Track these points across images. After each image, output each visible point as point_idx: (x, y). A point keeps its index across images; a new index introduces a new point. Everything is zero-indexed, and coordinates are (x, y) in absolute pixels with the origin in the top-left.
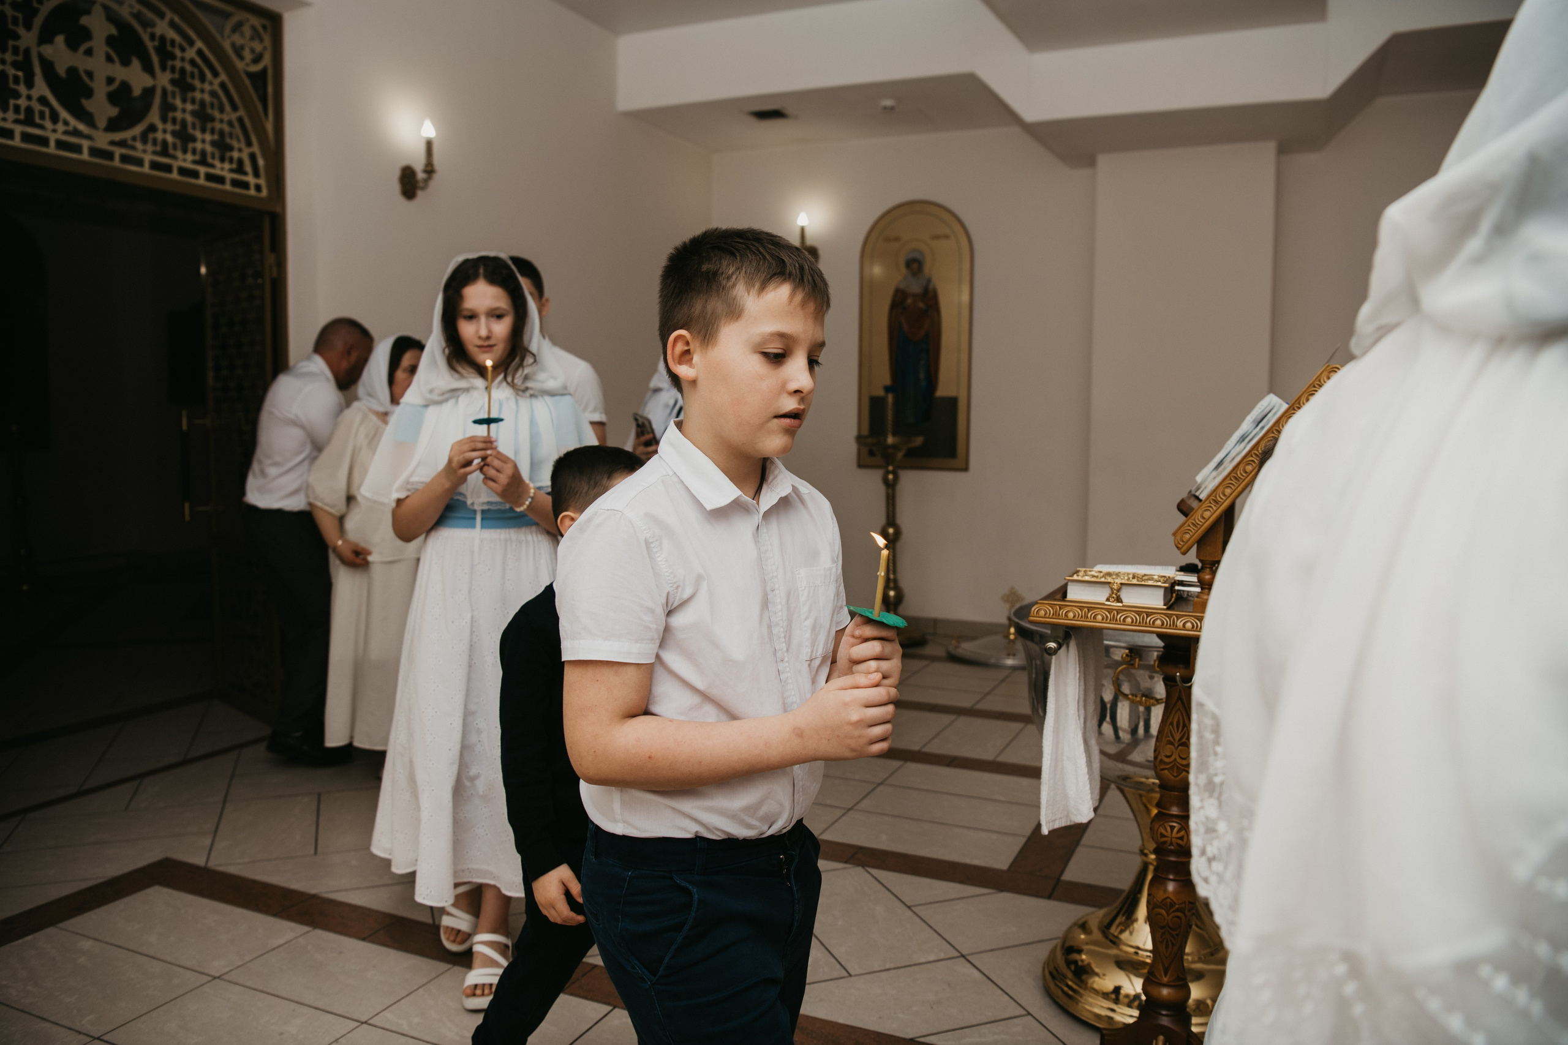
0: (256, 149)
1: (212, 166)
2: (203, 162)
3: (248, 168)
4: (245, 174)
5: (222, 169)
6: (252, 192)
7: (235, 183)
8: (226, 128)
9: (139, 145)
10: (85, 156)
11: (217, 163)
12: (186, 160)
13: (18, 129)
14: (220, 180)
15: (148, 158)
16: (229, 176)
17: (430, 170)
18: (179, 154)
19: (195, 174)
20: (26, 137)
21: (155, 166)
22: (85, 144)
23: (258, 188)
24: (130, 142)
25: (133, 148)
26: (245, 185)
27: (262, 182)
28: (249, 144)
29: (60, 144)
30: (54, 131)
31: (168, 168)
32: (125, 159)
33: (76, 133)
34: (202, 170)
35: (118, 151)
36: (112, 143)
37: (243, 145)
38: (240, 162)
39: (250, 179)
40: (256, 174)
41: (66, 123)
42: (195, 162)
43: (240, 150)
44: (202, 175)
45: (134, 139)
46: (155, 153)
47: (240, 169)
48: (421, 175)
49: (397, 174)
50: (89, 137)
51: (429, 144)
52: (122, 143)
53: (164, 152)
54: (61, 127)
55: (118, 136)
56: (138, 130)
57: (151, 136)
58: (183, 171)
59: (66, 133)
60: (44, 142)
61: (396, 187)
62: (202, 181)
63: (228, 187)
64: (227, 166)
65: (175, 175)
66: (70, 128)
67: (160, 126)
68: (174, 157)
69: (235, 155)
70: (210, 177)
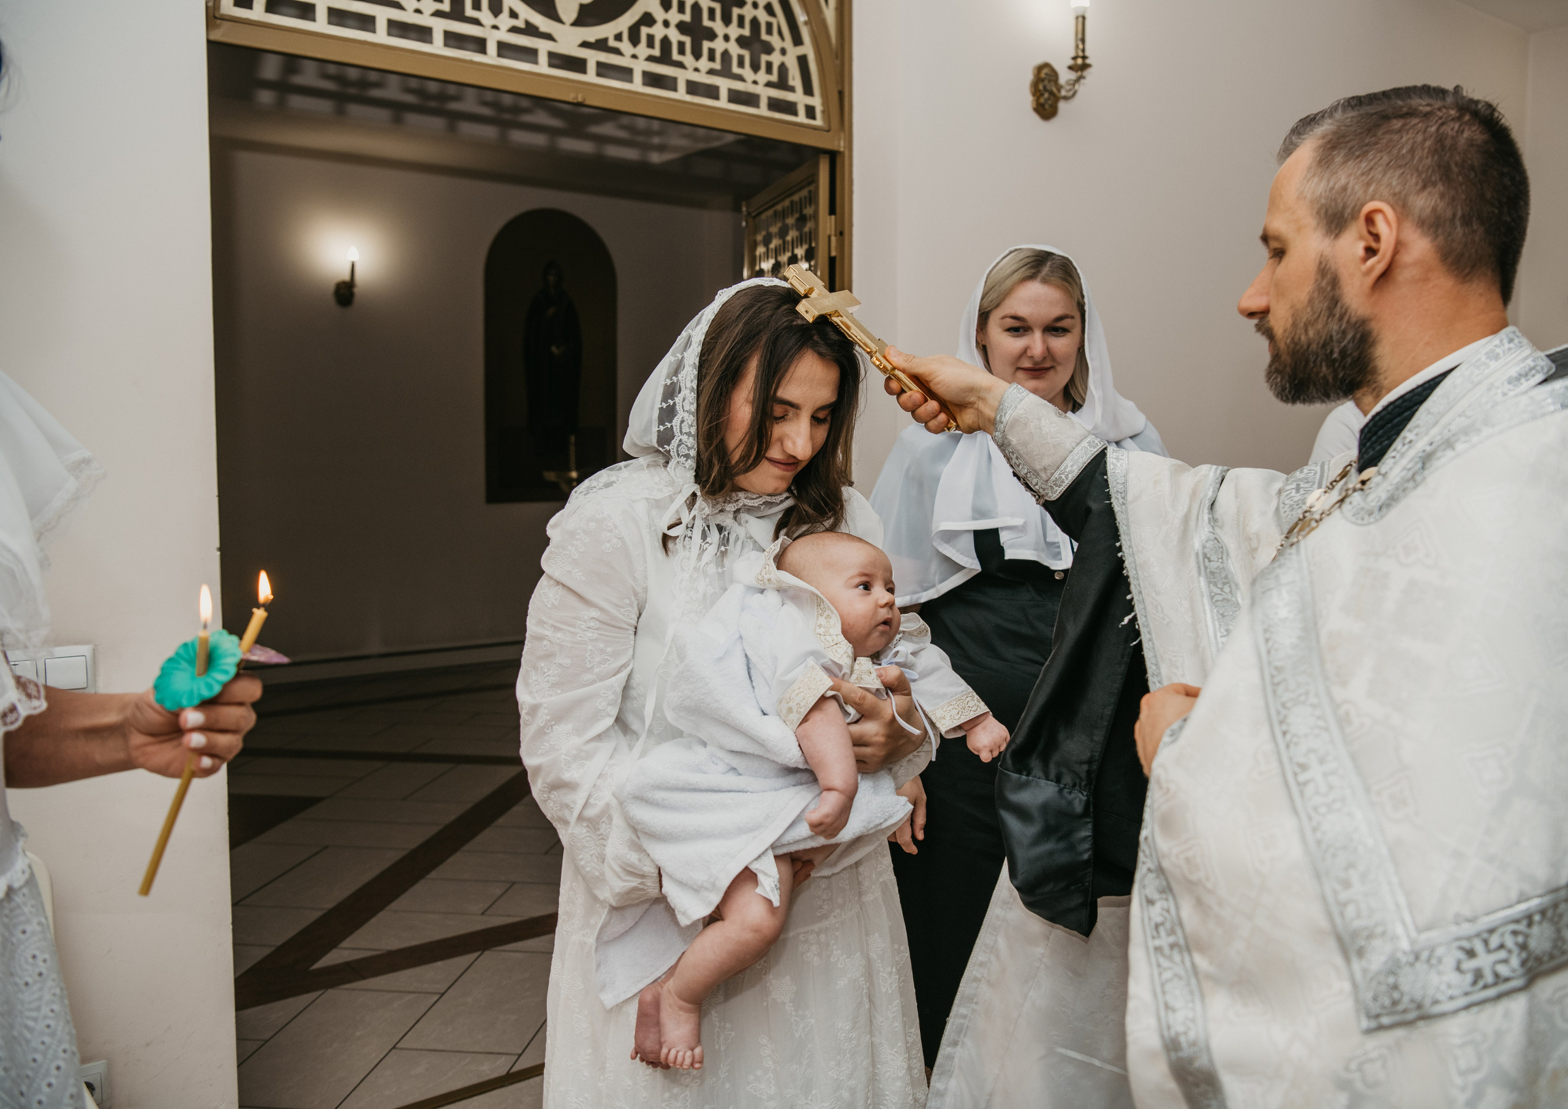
0: (807, 49)
1: (740, 78)
2: (725, 72)
3: (795, 78)
4: (792, 89)
5: (755, 83)
6: (802, 118)
7: (775, 105)
8: (763, 17)
9: (625, 46)
10: (543, 67)
11: (747, 72)
12: (696, 70)
13: (440, 26)
14: (750, 99)
15: (640, 67)
16: (766, 94)
17: (1080, 66)
18: (688, 59)
19: (712, 92)
20: (453, 39)
21: (652, 80)
22: (543, 47)
23: (810, 112)
24: (612, 43)
25: (617, 52)
26: (790, 108)
27: (816, 101)
28: (797, 41)
29: (504, 48)
30: (495, 27)
31: (668, 83)
32: (603, 69)
33: (530, 30)
34: (724, 85)
35: (593, 57)
36: (585, 45)
37: (788, 43)
38: (783, 68)
39: (798, 97)
40: (808, 91)
41: (514, 15)
42: (711, 72)
43: (783, 52)
44: (724, 94)
45: (618, 37)
46: (651, 59)
47: (782, 83)
48: (1065, 76)
49: (1029, 77)
50: (549, 37)
51: (1082, 20)
52: (601, 45)
53: (665, 58)
54: (504, 20)
55: (593, 33)
56: (624, 23)
57: (644, 31)
58: (693, 88)
59: (514, 30)
60: (480, 45)
61: (1027, 100)
62: (723, 103)
63: (763, 111)
64: (762, 77)
65: (681, 94)
66: (520, 24)
67: (659, 14)
68: (680, 65)
69: (776, 59)
70: (736, 97)
